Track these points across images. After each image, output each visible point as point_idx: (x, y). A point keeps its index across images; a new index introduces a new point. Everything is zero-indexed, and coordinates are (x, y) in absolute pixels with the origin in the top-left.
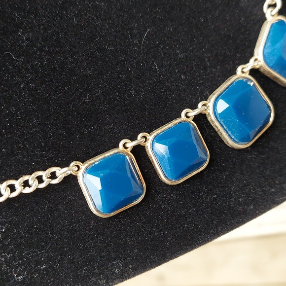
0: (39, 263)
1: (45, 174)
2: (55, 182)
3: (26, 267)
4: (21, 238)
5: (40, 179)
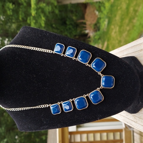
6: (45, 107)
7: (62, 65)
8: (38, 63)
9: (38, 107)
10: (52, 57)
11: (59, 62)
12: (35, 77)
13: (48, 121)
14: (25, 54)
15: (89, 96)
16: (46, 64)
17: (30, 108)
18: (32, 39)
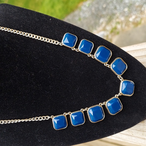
0: (44, 138)
1: (45, 117)
2: (47, 119)
3: (41, 139)
4: (42, 132)
5: (44, 118)
6: (44, 120)
7: (71, 63)
8: (37, 57)
9: (32, 120)
10: (57, 51)
11: (67, 58)
12: (33, 76)
13: (45, 139)
14: (17, 41)
15: (106, 105)
16: (49, 59)
17: (19, 121)
18: (24, 23)
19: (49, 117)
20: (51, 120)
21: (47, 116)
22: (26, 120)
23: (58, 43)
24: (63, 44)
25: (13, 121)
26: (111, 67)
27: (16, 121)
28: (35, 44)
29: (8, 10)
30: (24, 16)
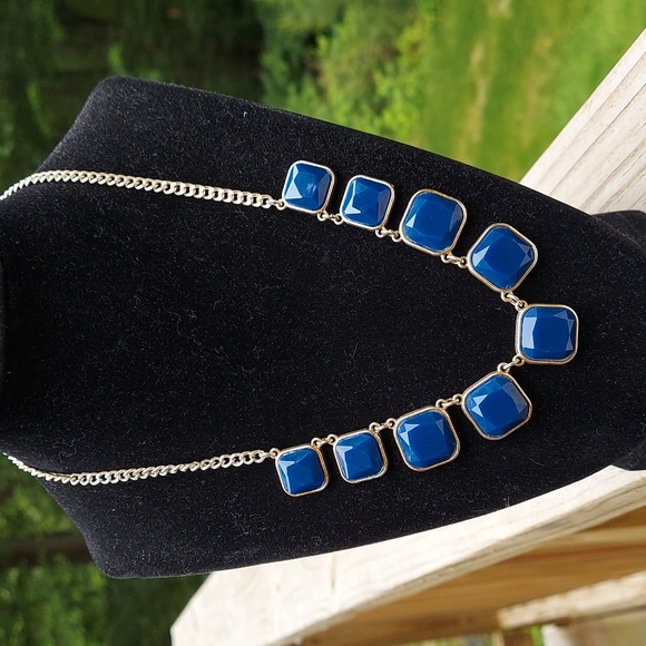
1: (251, 454)
2: (258, 461)
3: (251, 528)
4: (249, 504)
5: (247, 458)
6: (249, 463)
7: (324, 260)
8: (203, 255)
9: (212, 464)
10: (271, 224)
12: (193, 320)
13: (262, 526)
14: (136, 210)
15: (463, 403)
16: (247, 257)
17: (173, 469)
18: (164, 140)
19: (263, 455)
20: (270, 462)
21: (259, 452)
22: (194, 467)
23: (271, 201)
24: (287, 205)
25: (154, 471)
26: (469, 265)
27: (163, 470)
28: (196, 211)
29: (123, 99)
30: (165, 115)
